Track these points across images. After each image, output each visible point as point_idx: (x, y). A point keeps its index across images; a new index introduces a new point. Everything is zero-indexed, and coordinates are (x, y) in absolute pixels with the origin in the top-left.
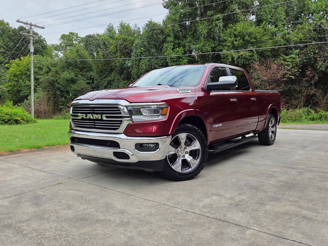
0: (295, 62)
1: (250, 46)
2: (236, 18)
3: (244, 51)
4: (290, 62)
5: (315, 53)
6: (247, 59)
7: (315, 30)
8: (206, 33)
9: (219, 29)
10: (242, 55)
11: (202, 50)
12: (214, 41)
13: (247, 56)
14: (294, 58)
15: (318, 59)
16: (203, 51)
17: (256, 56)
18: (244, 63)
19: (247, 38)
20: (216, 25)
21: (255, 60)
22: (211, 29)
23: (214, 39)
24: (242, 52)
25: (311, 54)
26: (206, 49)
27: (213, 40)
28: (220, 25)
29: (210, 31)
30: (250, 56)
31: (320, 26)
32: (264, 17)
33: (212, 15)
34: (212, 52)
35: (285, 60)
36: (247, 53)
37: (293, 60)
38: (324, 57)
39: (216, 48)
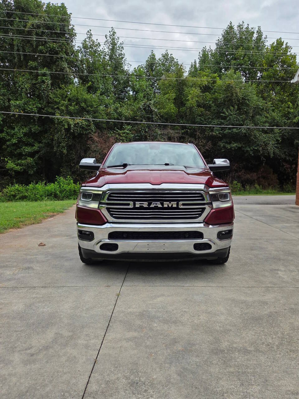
0: (129, 138)
1: (85, 114)
2: (66, 78)
3: (80, 119)
4: (124, 137)
5: (145, 132)
6: (83, 128)
7: (145, 109)
8: (29, 88)
9: (47, 87)
10: (78, 123)
11: (25, 109)
12: (40, 100)
13: (83, 125)
14: (128, 134)
15: (148, 137)
16: (26, 111)
17: (93, 127)
18: (80, 132)
19: (83, 105)
20: (43, 82)
21: (93, 130)
22: (35, 84)
23: (39, 97)
24: (78, 120)
25: (143, 132)
26: (30, 108)
27: (38, 99)
28: (48, 82)
29: (33, 86)
30: (86, 125)
31: (149, 107)
32: (95, 85)
33: (36, 68)
34: (38, 113)
35: (119, 134)
36: (84, 122)
37: (127, 136)
38: (152, 136)
39: (43, 109)
